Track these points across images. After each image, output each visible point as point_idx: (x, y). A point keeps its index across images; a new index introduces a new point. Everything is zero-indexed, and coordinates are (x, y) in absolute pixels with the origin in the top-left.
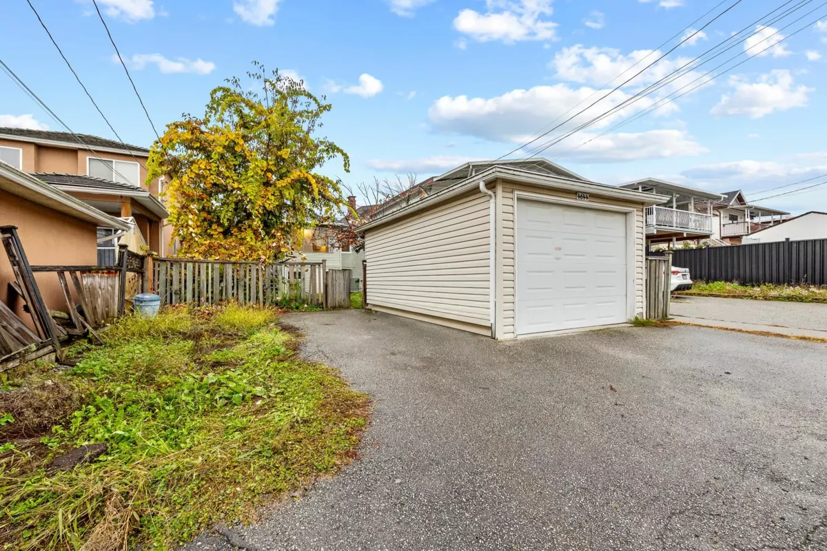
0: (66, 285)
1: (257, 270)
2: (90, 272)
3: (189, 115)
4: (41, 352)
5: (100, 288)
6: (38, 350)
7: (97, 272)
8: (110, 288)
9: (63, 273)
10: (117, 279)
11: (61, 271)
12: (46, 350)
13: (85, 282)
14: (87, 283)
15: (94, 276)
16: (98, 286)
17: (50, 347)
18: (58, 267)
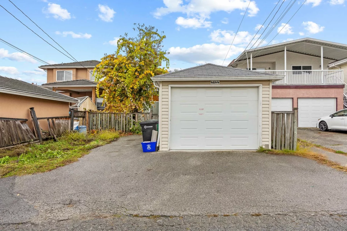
0: (49, 123)
1: (123, 116)
2: (58, 119)
3: (106, 54)
4: (35, 142)
5: (62, 124)
6: (34, 141)
7: (61, 119)
8: (66, 124)
9: (49, 119)
10: (70, 120)
11: (48, 119)
12: (37, 141)
13: (56, 122)
14: (57, 122)
15: (60, 120)
16: (61, 123)
17: (39, 141)
18: (47, 118)
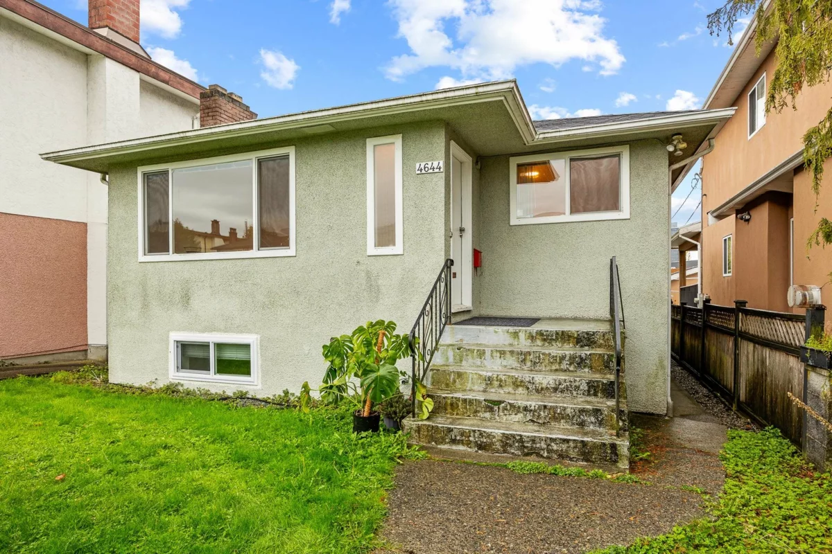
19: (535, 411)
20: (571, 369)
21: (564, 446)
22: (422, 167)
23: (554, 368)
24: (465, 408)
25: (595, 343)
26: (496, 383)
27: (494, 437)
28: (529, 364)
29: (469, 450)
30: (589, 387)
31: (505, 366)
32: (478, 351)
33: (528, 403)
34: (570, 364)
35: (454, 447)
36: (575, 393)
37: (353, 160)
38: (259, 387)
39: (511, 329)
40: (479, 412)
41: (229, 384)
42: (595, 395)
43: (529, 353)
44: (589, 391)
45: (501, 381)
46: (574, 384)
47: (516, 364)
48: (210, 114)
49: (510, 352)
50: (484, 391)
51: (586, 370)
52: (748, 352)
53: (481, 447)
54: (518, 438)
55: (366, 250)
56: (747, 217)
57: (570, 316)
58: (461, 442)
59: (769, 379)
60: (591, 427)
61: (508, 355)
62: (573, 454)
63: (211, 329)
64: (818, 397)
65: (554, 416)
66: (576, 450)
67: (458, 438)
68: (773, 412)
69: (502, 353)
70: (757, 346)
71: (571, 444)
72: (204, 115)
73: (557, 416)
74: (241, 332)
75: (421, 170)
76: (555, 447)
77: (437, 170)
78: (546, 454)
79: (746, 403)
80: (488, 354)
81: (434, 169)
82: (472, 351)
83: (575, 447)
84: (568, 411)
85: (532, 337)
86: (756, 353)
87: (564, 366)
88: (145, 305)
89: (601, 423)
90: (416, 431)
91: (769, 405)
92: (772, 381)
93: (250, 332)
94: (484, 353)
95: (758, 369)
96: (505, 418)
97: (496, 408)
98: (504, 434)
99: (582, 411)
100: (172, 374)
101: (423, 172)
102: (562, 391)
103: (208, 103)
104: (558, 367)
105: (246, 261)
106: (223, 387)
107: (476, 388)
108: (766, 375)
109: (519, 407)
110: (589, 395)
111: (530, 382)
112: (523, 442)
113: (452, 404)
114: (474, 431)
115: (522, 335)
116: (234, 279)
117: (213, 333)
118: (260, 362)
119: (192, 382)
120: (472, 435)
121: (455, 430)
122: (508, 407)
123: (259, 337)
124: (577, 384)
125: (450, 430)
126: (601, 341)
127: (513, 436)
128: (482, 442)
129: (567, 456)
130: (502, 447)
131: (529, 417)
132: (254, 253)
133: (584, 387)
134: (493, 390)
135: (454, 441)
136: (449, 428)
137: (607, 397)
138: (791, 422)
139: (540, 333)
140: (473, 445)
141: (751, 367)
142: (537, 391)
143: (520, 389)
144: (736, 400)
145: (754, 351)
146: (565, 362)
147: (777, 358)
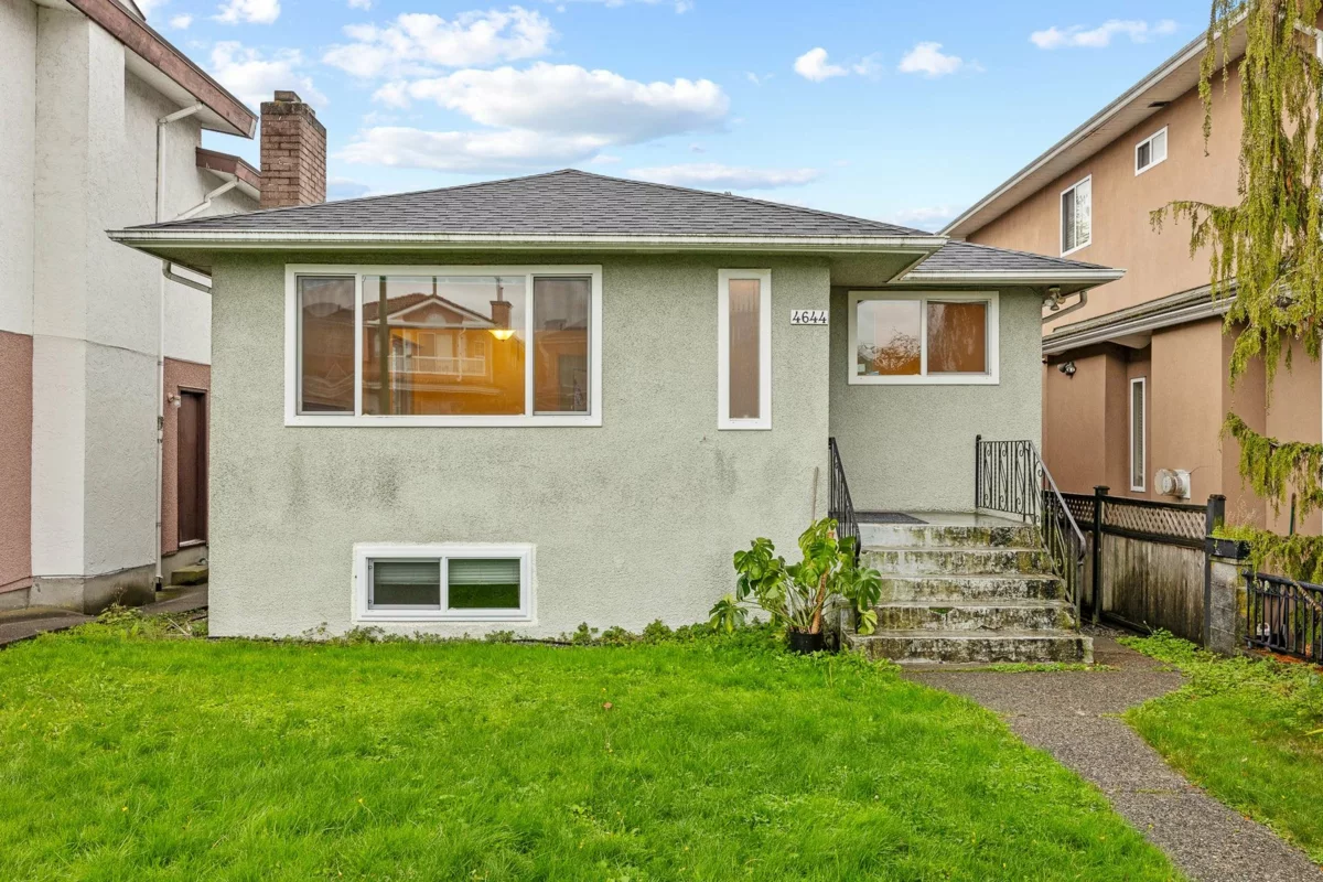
19: (987, 616)
20: (997, 570)
21: (1032, 647)
22: (800, 315)
23: (978, 570)
24: (908, 619)
25: (1010, 540)
26: (927, 590)
27: (960, 645)
28: (950, 567)
29: (932, 662)
30: (1029, 588)
31: (923, 571)
32: (889, 553)
33: (979, 608)
34: (996, 565)
35: (915, 661)
36: (1014, 595)
37: (695, 295)
38: (536, 622)
39: (915, 527)
40: (924, 622)
41: (480, 622)
42: (1035, 596)
43: (950, 554)
44: (1028, 592)
45: (933, 587)
46: (1013, 586)
47: (935, 568)
48: (283, 146)
49: (928, 553)
50: (914, 600)
51: (1013, 571)
52: (1116, 550)
53: (945, 657)
54: (985, 643)
55: (716, 421)
56: (1072, 370)
57: (925, 509)
58: (922, 654)
59: (1152, 578)
60: (1045, 628)
61: (926, 558)
62: (1041, 654)
63: (444, 537)
64: (1224, 587)
65: (1007, 620)
66: (1045, 650)
67: (919, 650)
68: (1159, 614)
69: (919, 555)
70: (1132, 541)
71: (1040, 644)
72: (268, 146)
73: (1010, 620)
74: (502, 540)
75: (798, 320)
76: (1023, 649)
77: (821, 322)
78: (1014, 658)
79: (1113, 611)
80: (901, 557)
81: (815, 320)
82: (882, 555)
83: (1043, 647)
84: (1022, 613)
85: (940, 535)
86: (1130, 550)
87: (990, 567)
88: (299, 500)
89: (1054, 623)
90: (867, 648)
91: (1152, 607)
92: (1156, 579)
93: (517, 539)
94: (897, 556)
95: (1134, 568)
96: (954, 626)
97: (943, 616)
98: (970, 641)
99: (1035, 612)
100: (360, 612)
101: (801, 322)
102: (1001, 595)
103: (279, 126)
104: (982, 569)
105: (512, 430)
106: (464, 628)
107: (903, 597)
108: (1147, 574)
109: (969, 613)
110: (1029, 596)
111: (965, 587)
112: (990, 647)
113: (891, 616)
114: (937, 641)
115: (928, 534)
116: (487, 459)
117: (447, 542)
118: (536, 586)
119: (401, 624)
120: (935, 644)
121: (915, 642)
122: (957, 614)
123: (535, 546)
124: (1016, 585)
125: (909, 642)
126: (1017, 538)
127: (980, 642)
128: (946, 652)
129: (1036, 658)
130: (969, 654)
131: (980, 623)
132: (528, 418)
133: (1024, 588)
134: (924, 599)
135: (914, 654)
136: (907, 640)
137: (1047, 598)
138: (1186, 619)
139: (949, 531)
140: (936, 656)
141: (1122, 567)
142: (974, 596)
143: (955, 595)
144: (1097, 610)
145: (1127, 547)
146: (990, 563)
147: (1165, 554)
